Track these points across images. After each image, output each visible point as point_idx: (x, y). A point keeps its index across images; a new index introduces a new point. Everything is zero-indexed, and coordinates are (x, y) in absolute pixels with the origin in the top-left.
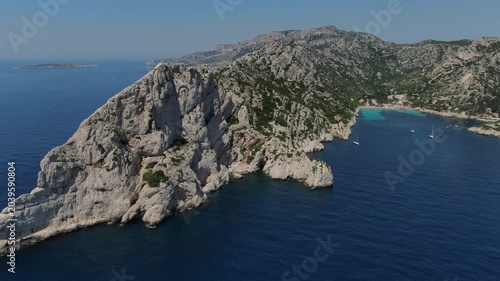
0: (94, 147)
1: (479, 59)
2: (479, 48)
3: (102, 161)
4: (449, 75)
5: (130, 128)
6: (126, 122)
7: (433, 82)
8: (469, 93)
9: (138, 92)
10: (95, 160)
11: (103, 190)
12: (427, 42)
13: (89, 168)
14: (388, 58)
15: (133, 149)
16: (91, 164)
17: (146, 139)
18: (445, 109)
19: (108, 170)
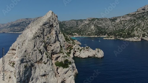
0: (38, 51)
1: (90, 23)
2: (89, 20)
3: (41, 59)
4: (84, 27)
5: (48, 41)
6: (46, 38)
7: (80, 29)
8: (95, 31)
9: (50, 22)
10: (38, 59)
11: (44, 75)
12: (72, 20)
13: (36, 64)
14: (63, 25)
15: (49, 51)
16: (36, 62)
17: (54, 46)
18: (91, 35)
19: (45, 64)
